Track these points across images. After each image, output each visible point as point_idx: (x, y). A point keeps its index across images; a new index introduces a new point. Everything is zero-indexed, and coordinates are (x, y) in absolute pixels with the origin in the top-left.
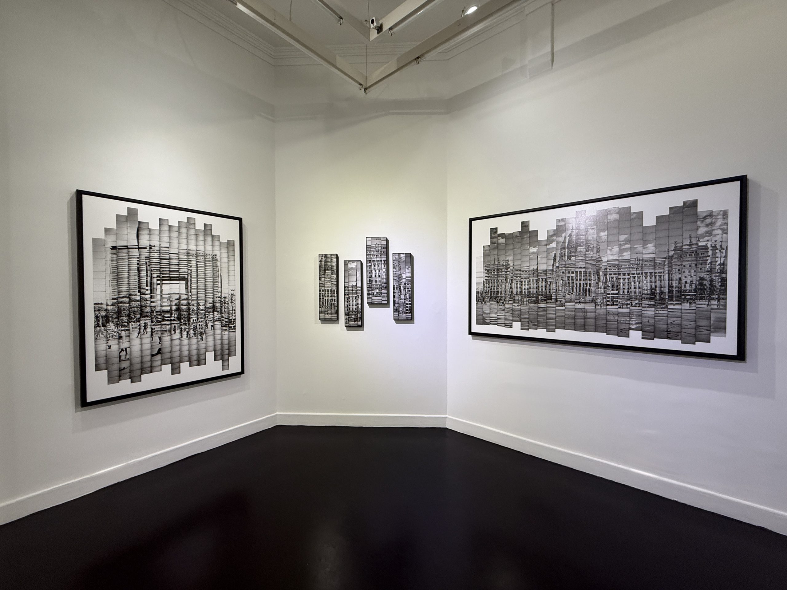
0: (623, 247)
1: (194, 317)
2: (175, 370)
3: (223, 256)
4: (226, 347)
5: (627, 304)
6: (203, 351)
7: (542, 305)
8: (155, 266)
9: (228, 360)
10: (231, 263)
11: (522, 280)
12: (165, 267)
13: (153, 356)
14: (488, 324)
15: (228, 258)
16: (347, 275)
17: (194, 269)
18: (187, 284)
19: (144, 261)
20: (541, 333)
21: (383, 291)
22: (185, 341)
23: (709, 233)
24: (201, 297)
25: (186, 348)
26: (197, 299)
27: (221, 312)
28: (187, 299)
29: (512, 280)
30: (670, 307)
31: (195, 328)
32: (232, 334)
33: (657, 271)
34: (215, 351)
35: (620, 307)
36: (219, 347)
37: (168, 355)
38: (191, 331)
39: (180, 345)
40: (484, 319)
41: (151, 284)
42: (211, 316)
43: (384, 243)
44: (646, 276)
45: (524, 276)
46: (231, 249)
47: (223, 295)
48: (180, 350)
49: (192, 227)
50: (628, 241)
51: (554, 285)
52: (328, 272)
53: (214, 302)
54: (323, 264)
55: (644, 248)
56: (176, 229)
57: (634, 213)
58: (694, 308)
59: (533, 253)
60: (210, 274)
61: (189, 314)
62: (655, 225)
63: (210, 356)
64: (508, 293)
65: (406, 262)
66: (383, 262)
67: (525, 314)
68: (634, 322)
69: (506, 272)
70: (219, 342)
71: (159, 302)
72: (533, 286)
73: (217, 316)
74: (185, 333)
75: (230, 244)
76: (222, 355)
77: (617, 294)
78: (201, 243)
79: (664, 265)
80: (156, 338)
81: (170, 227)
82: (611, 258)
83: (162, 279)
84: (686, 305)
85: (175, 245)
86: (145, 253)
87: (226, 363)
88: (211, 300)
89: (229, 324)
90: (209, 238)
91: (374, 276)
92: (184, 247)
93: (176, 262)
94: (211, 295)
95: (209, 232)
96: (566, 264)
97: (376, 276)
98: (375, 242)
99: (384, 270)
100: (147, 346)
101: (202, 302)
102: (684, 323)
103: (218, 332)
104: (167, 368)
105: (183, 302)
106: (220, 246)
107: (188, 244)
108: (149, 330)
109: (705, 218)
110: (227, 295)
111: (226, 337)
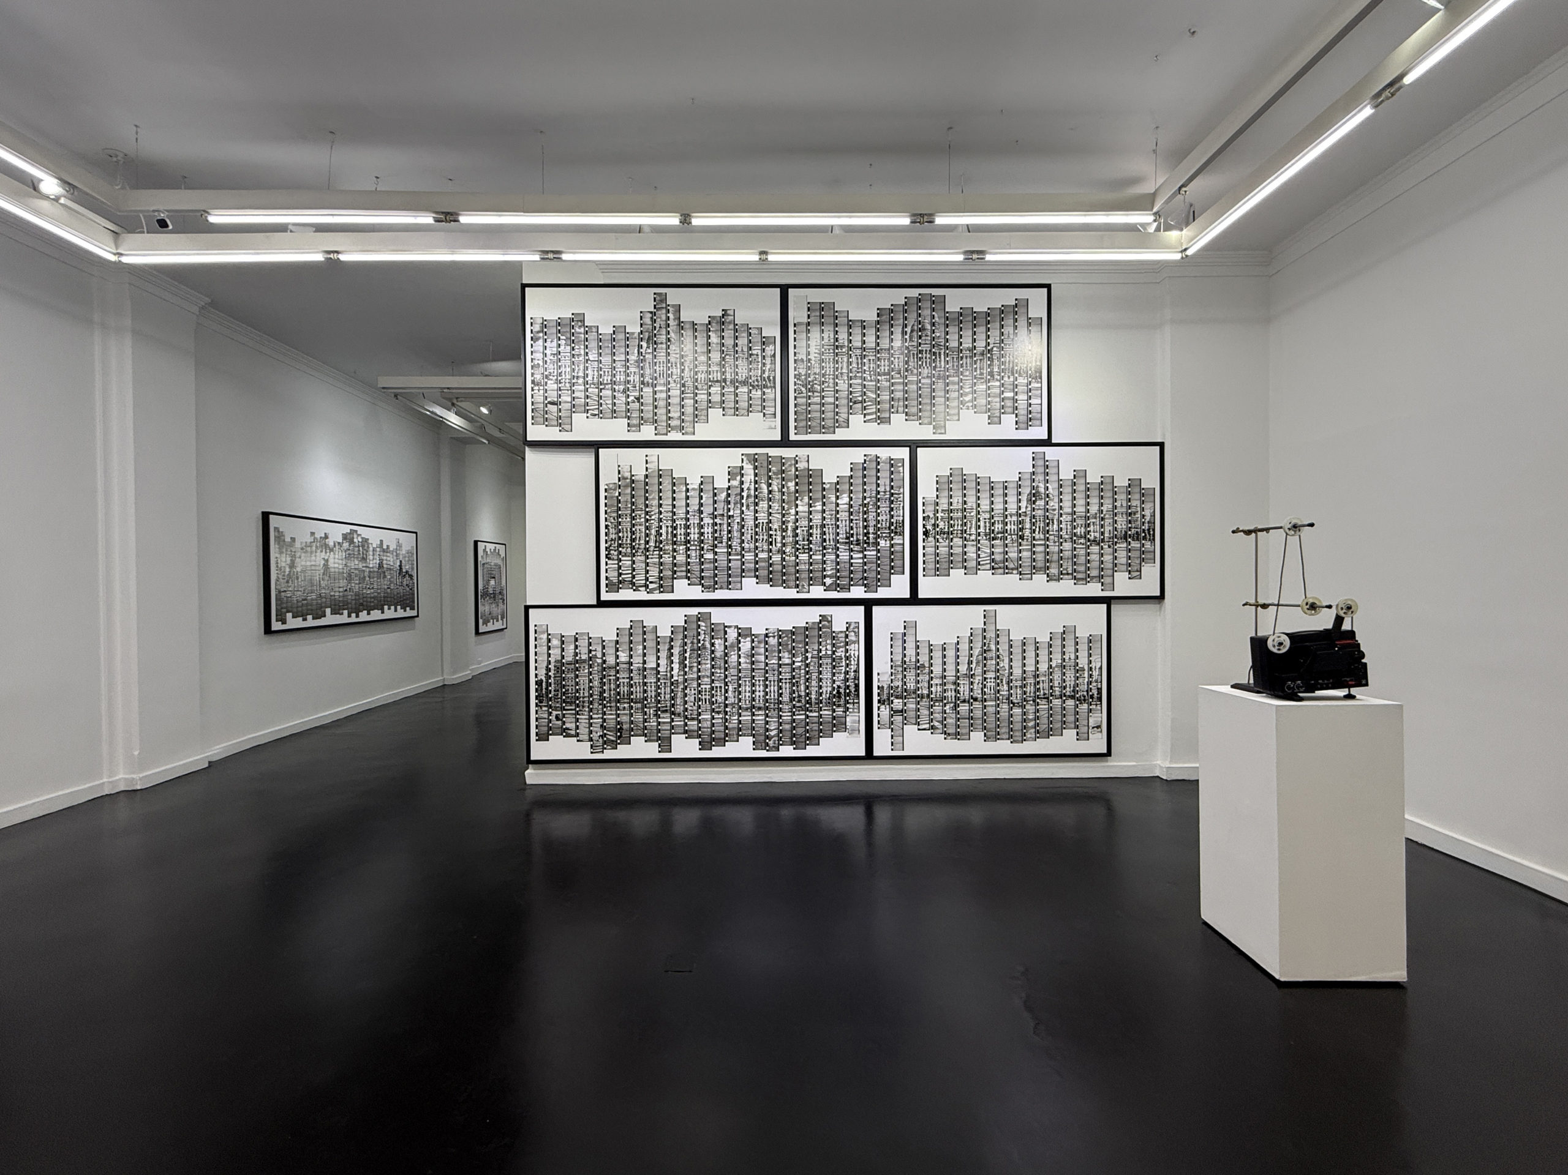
76: (502, 618)
87: (503, 622)
88: (500, 588)
94: (499, 585)
111: (503, 608)
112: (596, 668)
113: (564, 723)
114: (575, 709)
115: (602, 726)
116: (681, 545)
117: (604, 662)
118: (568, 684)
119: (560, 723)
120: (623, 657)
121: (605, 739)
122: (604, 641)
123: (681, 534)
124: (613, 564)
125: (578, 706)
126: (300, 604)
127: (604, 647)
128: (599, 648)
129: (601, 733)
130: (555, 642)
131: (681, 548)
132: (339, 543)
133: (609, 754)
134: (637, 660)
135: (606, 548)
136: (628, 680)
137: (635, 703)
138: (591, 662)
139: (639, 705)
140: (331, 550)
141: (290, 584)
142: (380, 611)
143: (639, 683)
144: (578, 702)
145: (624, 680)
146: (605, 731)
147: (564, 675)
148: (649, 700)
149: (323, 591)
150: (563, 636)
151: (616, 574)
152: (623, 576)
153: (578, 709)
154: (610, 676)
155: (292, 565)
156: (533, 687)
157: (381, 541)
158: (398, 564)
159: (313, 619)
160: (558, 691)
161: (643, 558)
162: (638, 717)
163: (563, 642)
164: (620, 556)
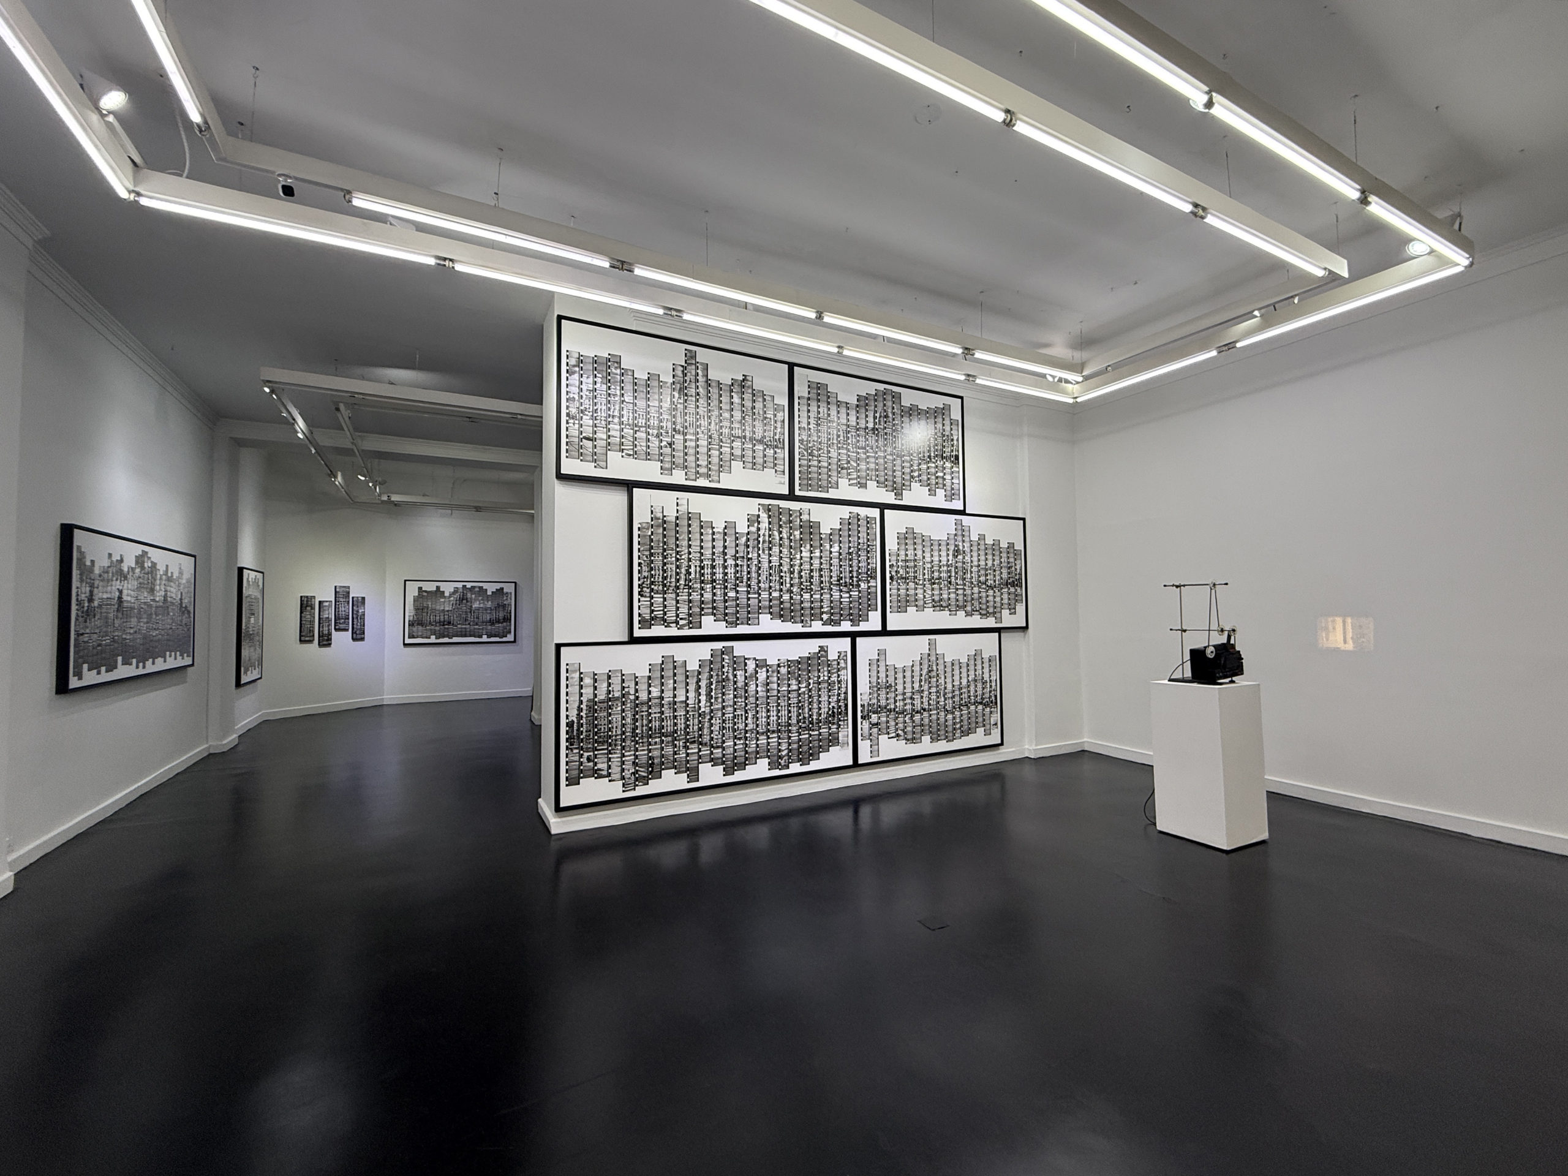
0: (479, 602)
2: (252, 672)
3: (260, 598)
5: (482, 625)
6: (256, 661)
7: (446, 627)
10: (261, 603)
11: (436, 615)
12: (251, 607)
13: (249, 661)
14: (415, 638)
16: (320, 610)
17: (255, 608)
18: (255, 617)
19: (248, 604)
20: (446, 640)
21: (344, 621)
22: (253, 654)
23: (507, 599)
26: (256, 627)
29: (430, 615)
30: (495, 625)
31: (255, 645)
32: (260, 651)
33: (492, 612)
35: (479, 626)
36: (258, 659)
40: (413, 635)
43: (346, 590)
44: (488, 614)
45: (436, 612)
48: (252, 659)
49: (256, 581)
50: (482, 600)
51: (452, 617)
52: (307, 609)
53: (258, 629)
54: (303, 603)
55: (488, 603)
56: (253, 583)
57: (485, 589)
59: (442, 601)
60: (258, 611)
61: (254, 636)
62: (491, 594)
63: (257, 664)
64: (427, 621)
65: (360, 602)
66: (345, 602)
67: (437, 631)
68: (484, 632)
69: (426, 610)
70: (258, 656)
71: (250, 628)
72: (442, 617)
73: (258, 638)
74: (253, 648)
75: (262, 590)
77: (478, 621)
78: (257, 591)
79: (494, 610)
80: (249, 649)
82: (476, 606)
83: (251, 614)
84: (500, 625)
86: (249, 599)
89: (260, 644)
90: (258, 587)
92: (254, 594)
93: (253, 604)
94: (257, 624)
95: (258, 583)
96: (457, 608)
97: (340, 611)
98: (340, 589)
99: (346, 607)
102: (499, 631)
103: (258, 648)
104: (251, 669)
105: (254, 629)
106: (260, 592)
108: (248, 645)
109: (505, 594)
110: (260, 625)
112: (629, 705)
113: (596, 764)
114: (607, 749)
115: (634, 763)
116: (708, 583)
117: (637, 698)
118: (600, 723)
119: (591, 764)
120: (655, 692)
121: (637, 776)
122: (637, 677)
123: (707, 574)
124: (645, 601)
125: (610, 745)
126: (95, 651)
127: (636, 684)
128: (632, 685)
129: (633, 770)
130: (588, 681)
131: (708, 586)
132: (132, 568)
133: (641, 791)
134: (668, 695)
135: (639, 585)
136: (659, 715)
137: (666, 737)
138: (624, 699)
139: (670, 739)
140: (126, 578)
141: (88, 624)
142: (163, 659)
143: (670, 716)
144: (610, 741)
145: (655, 715)
146: (637, 768)
147: (596, 715)
148: (679, 733)
149: (116, 634)
150: (596, 674)
151: (648, 611)
152: (655, 613)
153: (610, 748)
154: (643, 712)
155: (91, 600)
156: (563, 728)
157: (167, 566)
158: (179, 597)
159: (107, 671)
160: (590, 731)
161: (674, 596)
162: (669, 750)
163: (595, 681)
164: (652, 594)
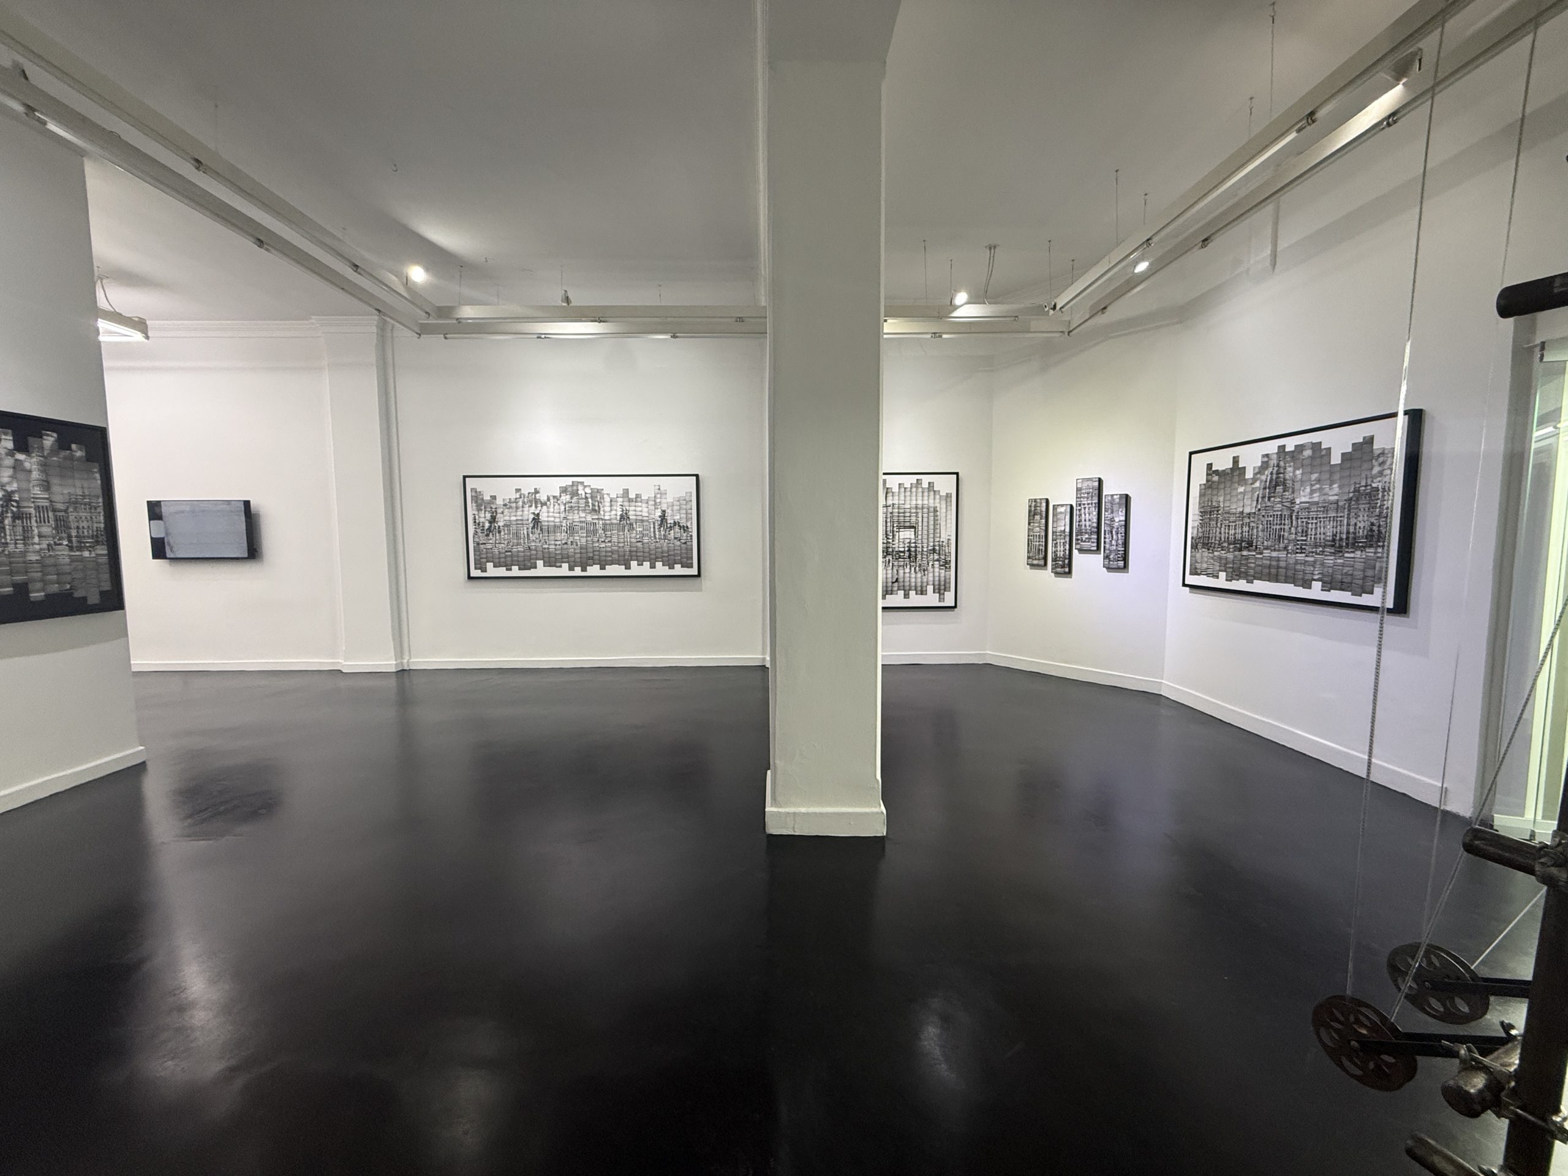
0: (1314, 488)
1: (919, 557)
2: (906, 596)
3: (942, 507)
4: (942, 583)
5: (1313, 552)
6: (925, 584)
7: (1245, 553)
8: (896, 519)
9: (944, 594)
10: (949, 512)
11: (1231, 524)
12: (902, 519)
13: (893, 583)
14: (1199, 574)
15: (946, 508)
16: (1055, 519)
17: (920, 519)
18: (915, 531)
19: (889, 515)
20: (1241, 585)
21: (1093, 536)
22: (913, 575)
23: (1381, 473)
24: (925, 541)
25: (913, 580)
26: (922, 543)
27: (939, 554)
28: (915, 543)
29: (1221, 524)
30: (1347, 555)
31: (920, 565)
32: (947, 573)
33: (1339, 515)
34: (934, 585)
35: (1306, 556)
36: (937, 583)
37: (902, 584)
38: (917, 568)
39: (910, 577)
40: (1196, 568)
41: (893, 531)
42: (932, 557)
43: (1096, 484)
44: (1330, 521)
45: (1232, 519)
46: (949, 500)
47: (942, 540)
48: (910, 581)
49: (920, 486)
50: (1319, 481)
51: (1255, 530)
52: (1037, 517)
53: (934, 546)
54: (1033, 509)
55: (1330, 489)
56: (909, 490)
57: (1325, 449)
58: (1364, 556)
59: (1241, 493)
60: (932, 523)
61: (916, 555)
62: (1340, 462)
63: (930, 588)
64: (1217, 539)
65: (1120, 504)
66: (1094, 505)
67: (1229, 563)
68: (1316, 573)
69: (1217, 515)
70: (937, 579)
71: (897, 545)
72: (1239, 531)
73: (936, 557)
74: (913, 569)
75: (948, 496)
76: (939, 589)
77: (1305, 540)
78: (926, 498)
79: (1345, 509)
80: (895, 569)
81: (905, 488)
82: (1304, 499)
83: (899, 528)
84: (1358, 553)
85: (908, 502)
86: (890, 510)
87: (942, 597)
88: (932, 544)
89: (946, 564)
90: (932, 493)
91: (1083, 520)
92: (914, 502)
93: (908, 514)
94: (931, 540)
95: (931, 488)
96: (1266, 507)
97: (1085, 520)
98: (1086, 484)
99: (1095, 513)
100: (889, 576)
101: (925, 545)
102: (1355, 573)
103: (937, 570)
104: (901, 593)
105: (913, 545)
106: (940, 499)
107: (916, 500)
108: (891, 564)
109: (1378, 456)
110: (944, 540)
111: (942, 575)
126: (503, 555)
132: (554, 497)
149: (533, 544)
159: (520, 569)
